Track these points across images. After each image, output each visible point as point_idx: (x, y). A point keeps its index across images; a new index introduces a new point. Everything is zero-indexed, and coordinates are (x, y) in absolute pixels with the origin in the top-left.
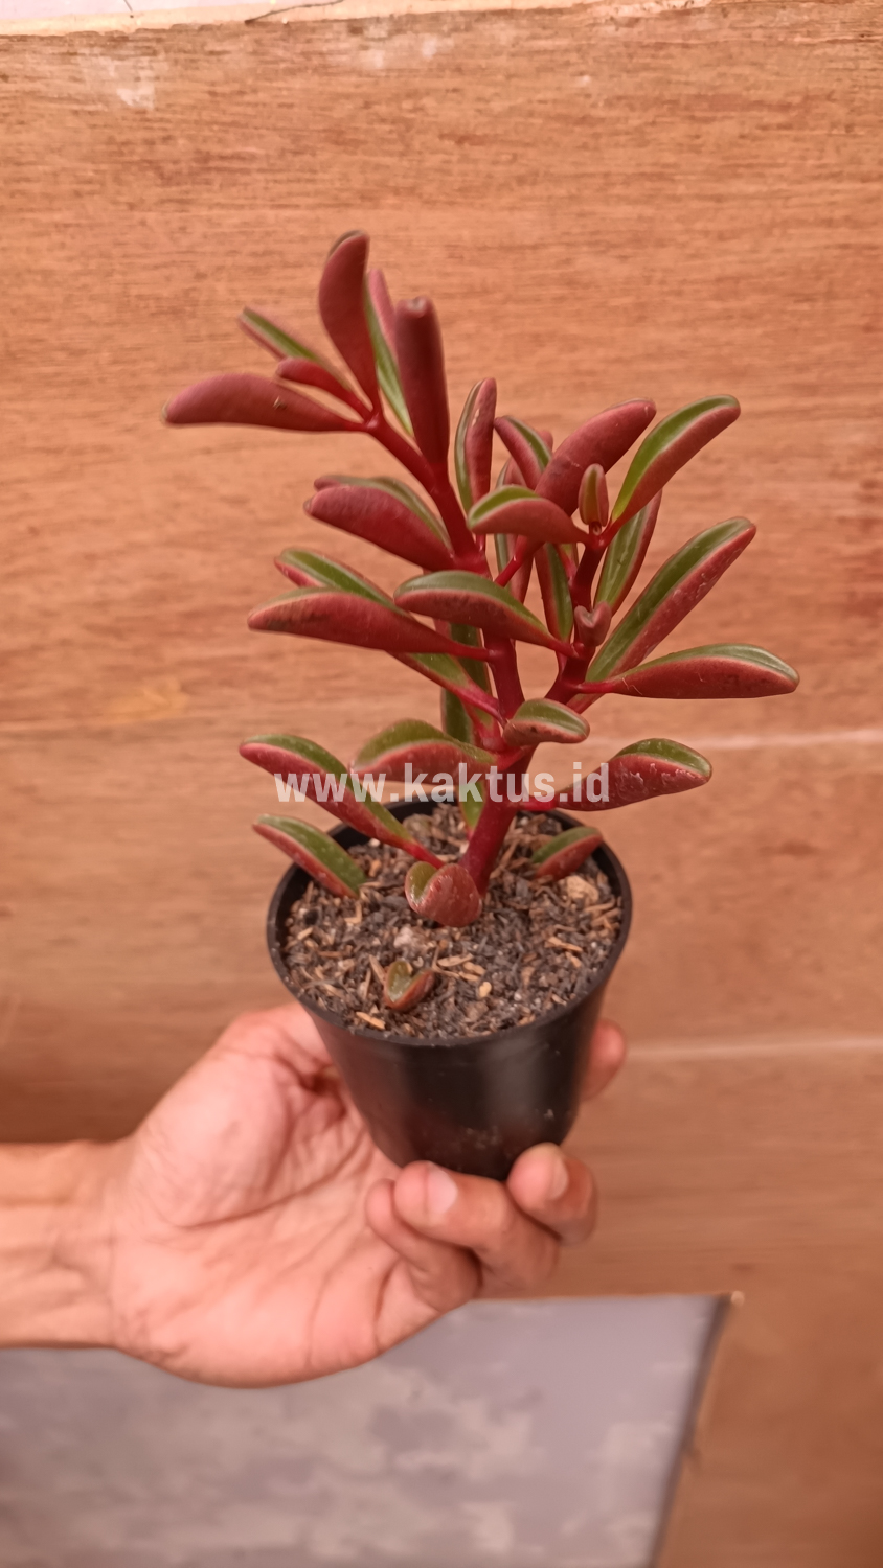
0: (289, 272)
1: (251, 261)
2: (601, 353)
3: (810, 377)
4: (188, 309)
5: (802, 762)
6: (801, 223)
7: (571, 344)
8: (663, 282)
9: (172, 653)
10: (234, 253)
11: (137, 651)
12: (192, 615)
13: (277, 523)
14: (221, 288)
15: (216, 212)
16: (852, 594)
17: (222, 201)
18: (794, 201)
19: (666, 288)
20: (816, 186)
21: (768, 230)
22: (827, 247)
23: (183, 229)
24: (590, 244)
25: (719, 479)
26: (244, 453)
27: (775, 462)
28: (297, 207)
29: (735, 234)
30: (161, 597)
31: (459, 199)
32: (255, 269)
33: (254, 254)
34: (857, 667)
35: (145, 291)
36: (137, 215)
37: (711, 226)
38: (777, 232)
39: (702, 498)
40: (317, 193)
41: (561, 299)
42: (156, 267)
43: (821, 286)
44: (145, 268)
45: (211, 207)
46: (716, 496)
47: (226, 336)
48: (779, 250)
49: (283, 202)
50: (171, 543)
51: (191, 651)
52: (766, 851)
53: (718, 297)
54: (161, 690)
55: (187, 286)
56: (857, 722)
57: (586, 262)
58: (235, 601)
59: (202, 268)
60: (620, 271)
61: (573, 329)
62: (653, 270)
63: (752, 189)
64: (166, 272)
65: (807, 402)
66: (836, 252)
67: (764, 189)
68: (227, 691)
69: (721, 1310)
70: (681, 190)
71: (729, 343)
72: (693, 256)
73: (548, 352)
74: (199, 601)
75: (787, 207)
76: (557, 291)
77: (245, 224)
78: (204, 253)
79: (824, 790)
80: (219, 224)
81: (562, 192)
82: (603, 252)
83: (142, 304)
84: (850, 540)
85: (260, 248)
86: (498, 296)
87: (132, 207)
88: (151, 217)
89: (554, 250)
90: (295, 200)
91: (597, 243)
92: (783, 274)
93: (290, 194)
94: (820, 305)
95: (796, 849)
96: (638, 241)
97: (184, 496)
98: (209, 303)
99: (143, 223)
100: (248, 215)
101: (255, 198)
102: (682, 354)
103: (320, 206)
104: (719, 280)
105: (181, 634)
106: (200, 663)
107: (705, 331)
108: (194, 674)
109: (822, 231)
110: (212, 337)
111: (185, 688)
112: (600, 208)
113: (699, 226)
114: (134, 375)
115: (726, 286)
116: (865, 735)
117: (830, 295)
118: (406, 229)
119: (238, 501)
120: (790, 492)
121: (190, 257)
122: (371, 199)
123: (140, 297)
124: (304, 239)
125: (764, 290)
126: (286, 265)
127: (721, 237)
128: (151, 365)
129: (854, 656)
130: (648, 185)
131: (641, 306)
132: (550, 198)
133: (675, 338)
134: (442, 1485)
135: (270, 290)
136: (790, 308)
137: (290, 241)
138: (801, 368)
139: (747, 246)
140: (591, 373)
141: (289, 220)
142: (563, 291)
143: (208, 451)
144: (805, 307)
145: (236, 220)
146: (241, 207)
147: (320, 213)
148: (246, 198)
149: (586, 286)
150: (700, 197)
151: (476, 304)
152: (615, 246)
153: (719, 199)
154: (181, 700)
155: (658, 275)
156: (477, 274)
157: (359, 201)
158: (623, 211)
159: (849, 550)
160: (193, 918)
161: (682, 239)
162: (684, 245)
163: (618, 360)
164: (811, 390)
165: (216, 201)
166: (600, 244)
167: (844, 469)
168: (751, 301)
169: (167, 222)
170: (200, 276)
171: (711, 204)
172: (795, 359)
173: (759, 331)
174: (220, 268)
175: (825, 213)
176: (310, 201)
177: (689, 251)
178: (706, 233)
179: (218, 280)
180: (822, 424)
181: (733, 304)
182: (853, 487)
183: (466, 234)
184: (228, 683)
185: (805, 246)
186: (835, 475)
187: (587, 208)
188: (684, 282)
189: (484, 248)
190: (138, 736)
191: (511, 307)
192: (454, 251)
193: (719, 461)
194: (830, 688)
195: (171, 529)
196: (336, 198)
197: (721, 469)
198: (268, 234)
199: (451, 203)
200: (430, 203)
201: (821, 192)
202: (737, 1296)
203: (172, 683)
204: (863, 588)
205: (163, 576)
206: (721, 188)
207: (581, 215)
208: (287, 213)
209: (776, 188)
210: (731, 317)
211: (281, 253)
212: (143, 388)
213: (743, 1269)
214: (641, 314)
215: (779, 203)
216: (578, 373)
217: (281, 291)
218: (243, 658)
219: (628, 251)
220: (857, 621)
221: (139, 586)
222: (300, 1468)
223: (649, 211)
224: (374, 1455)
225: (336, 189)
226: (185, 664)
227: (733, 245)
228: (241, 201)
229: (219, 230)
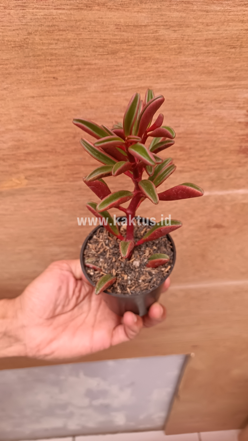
0: (61, 33)
1: (47, 29)
2: (166, 65)
3: (233, 74)
4: (25, 45)
5: (222, 200)
6: (233, 21)
7: (156, 61)
8: (188, 40)
9: (22, 166)
10: (41, 25)
11: (10, 166)
12: (28, 154)
13: (57, 123)
14: (37, 38)
15: (35, 10)
16: (241, 147)
17: (37, 6)
18: (232, 13)
19: (189, 42)
20: (239, 8)
21: (223, 23)
22: (242, 30)
23: (23, 17)
24: (164, 25)
25: (202, 109)
26: (46, 98)
27: (220, 103)
28: (64, 9)
29: (212, 24)
30: (18, 148)
31: (120, 8)
32: (49, 32)
33: (49, 26)
34: (240, 170)
35: (10, 39)
36: (8, 11)
37: (204, 21)
38: (226, 24)
39: (196, 115)
40: (71, 4)
41: (154, 45)
42: (14, 30)
43: (239, 43)
44: (10, 30)
45: (33, 9)
46: (201, 114)
47: (39, 56)
48: (226, 30)
49: (59, 7)
50: (21, 129)
51: (28, 166)
52: (209, 227)
53: (205, 46)
54: (18, 179)
55: (25, 37)
56: (239, 187)
57: (162, 32)
58: (42, 149)
59: (30, 31)
60: (174, 35)
61: (157, 56)
62: (184, 35)
63: (218, 8)
64: (18, 32)
65: (232, 83)
66: (244, 32)
67: (223, 8)
68: (40, 179)
69: (187, 358)
70: (195, 8)
71: (208, 62)
72: (198, 31)
73: (149, 64)
74: (31, 149)
75: (229, 15)
76: (152, 42)
77: (45, 15)
78: (31, 25)
79: (228, 208)
80: (36, 15)
81: (155, 7)
82: (168, 28)
83: (9, 43)
84: (241, 130)
85: (51, 24)
86: (133, 43)
87: (5, 8)
88: (12, 12)
89: (152, 27)
90: (63, 7)
91: (167, 25)
92: (227, 38)
93: (61, 4)
94: (238, 50)
95: (218, 226)
96: (180, 25)
97: (25, 113)
98: (32, 44)
99: (9, 14)
100: (46, 12)
101: (49, 5)
102: (193, 65)
103: (71, 9)
104: (206, 40)
105: (25, 160)
106: (31, 170)
107: (200, 58)
108: (29, 173)
109: (240, 24)
110: (34, 56)
111: (26, 178)
112: (168, 13)
113: (200, 21)
114: (6, 69)
115: (209, 42)
116: (241, 191)
117: (241, 47)
118: (102, 18)
119: (44, 115)
120: (224, 113)
121: (26, 27)
122: (90, 7)
123: (8, 41)
124: (66, 21)
125: (221, 44)
126: (60, 30)
127: (207, 25)
128: (12, 65)
129: (240, 166)
130: (184, 5)
131: (180, 48)
132: (151, 8)
133: (190, 60)
134: (106, 408)
135: (54, 40)
136: (228, 50)
137: (62, 21)
138: (231, 71)
139: (216, 28)
140: (162, 72)
141: (61, 14)
142: (155, 42)
143: (33, 97)
144: (233, 50)
145: (42, 14)
146: (44, 9)
147: (72, 12)
148: (46, 5)
149: (162, 40)
150: (201, 11)
151: (125, 46)
152: (173, 27)
153: (207, 11)
154: (25, 182)
155: (186, 38)
156: (126, 35)
157: (85, 7)
158: (176, 14)
159: (241, 132)
160: (30, 251)
161: (195, 25)
162: (195, 27)
163: (171, 67)
164: (233, 79)
165: (35, 6)
166: (168, 26)
167: (242, 106)
168: (216, 48)
169: (18, 14)
170: (29, 34)
171: (205, 13)
172: (229, 68)
173: (218, 58)
174: (37, 31)
175: (242, 18)
176: (68, 7)
177: (196, 29)
178: (203, 23)
179: (36, 35)
180: (236, 90)
181: (210, 48)
182: (244, 112)
183: (122, 20)
184: (41, 176)
185: (234, 29)
186: (238, 108)
187: (164, 13)
188: (195, 40)
189: (128, 26)
190: (12, 194)
191: (137, 48)
192: (118, 27)
193: (202, 103)
194: (232, 177)
195: (21, 124)
196: (77, 6)
197: (202, 105)
198: (53, 19)
199: (118, 9)
200: (110, 9)
201: (240, 11)
202: (193, 354)
203: (22, 176)
204: (244, 145)
205: (19, 140)
206: (209, 8)
207: (162, 15)
208: (60, 11)
209: (226, 8)
210: (209, 53)
211: (58, 26)
212: (9, 74)
213: (195, 347)
214: (179, 52)
215: (227, 14)
216: (158, 72)
217: (58, 40)
218: (46, 168)
219: (177, 29)
220: (242, 155)
221: (10, 144)
222: (64, 406)
223: (184, 15)
224: (86, 402)
225: (78, 3)
226: (26, 170)
227: (211, 28)
228: (44, 7)
229: (36, 17)
